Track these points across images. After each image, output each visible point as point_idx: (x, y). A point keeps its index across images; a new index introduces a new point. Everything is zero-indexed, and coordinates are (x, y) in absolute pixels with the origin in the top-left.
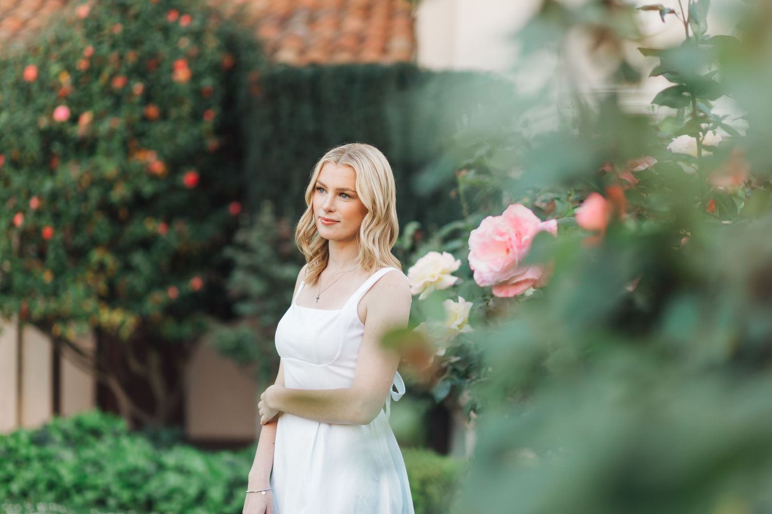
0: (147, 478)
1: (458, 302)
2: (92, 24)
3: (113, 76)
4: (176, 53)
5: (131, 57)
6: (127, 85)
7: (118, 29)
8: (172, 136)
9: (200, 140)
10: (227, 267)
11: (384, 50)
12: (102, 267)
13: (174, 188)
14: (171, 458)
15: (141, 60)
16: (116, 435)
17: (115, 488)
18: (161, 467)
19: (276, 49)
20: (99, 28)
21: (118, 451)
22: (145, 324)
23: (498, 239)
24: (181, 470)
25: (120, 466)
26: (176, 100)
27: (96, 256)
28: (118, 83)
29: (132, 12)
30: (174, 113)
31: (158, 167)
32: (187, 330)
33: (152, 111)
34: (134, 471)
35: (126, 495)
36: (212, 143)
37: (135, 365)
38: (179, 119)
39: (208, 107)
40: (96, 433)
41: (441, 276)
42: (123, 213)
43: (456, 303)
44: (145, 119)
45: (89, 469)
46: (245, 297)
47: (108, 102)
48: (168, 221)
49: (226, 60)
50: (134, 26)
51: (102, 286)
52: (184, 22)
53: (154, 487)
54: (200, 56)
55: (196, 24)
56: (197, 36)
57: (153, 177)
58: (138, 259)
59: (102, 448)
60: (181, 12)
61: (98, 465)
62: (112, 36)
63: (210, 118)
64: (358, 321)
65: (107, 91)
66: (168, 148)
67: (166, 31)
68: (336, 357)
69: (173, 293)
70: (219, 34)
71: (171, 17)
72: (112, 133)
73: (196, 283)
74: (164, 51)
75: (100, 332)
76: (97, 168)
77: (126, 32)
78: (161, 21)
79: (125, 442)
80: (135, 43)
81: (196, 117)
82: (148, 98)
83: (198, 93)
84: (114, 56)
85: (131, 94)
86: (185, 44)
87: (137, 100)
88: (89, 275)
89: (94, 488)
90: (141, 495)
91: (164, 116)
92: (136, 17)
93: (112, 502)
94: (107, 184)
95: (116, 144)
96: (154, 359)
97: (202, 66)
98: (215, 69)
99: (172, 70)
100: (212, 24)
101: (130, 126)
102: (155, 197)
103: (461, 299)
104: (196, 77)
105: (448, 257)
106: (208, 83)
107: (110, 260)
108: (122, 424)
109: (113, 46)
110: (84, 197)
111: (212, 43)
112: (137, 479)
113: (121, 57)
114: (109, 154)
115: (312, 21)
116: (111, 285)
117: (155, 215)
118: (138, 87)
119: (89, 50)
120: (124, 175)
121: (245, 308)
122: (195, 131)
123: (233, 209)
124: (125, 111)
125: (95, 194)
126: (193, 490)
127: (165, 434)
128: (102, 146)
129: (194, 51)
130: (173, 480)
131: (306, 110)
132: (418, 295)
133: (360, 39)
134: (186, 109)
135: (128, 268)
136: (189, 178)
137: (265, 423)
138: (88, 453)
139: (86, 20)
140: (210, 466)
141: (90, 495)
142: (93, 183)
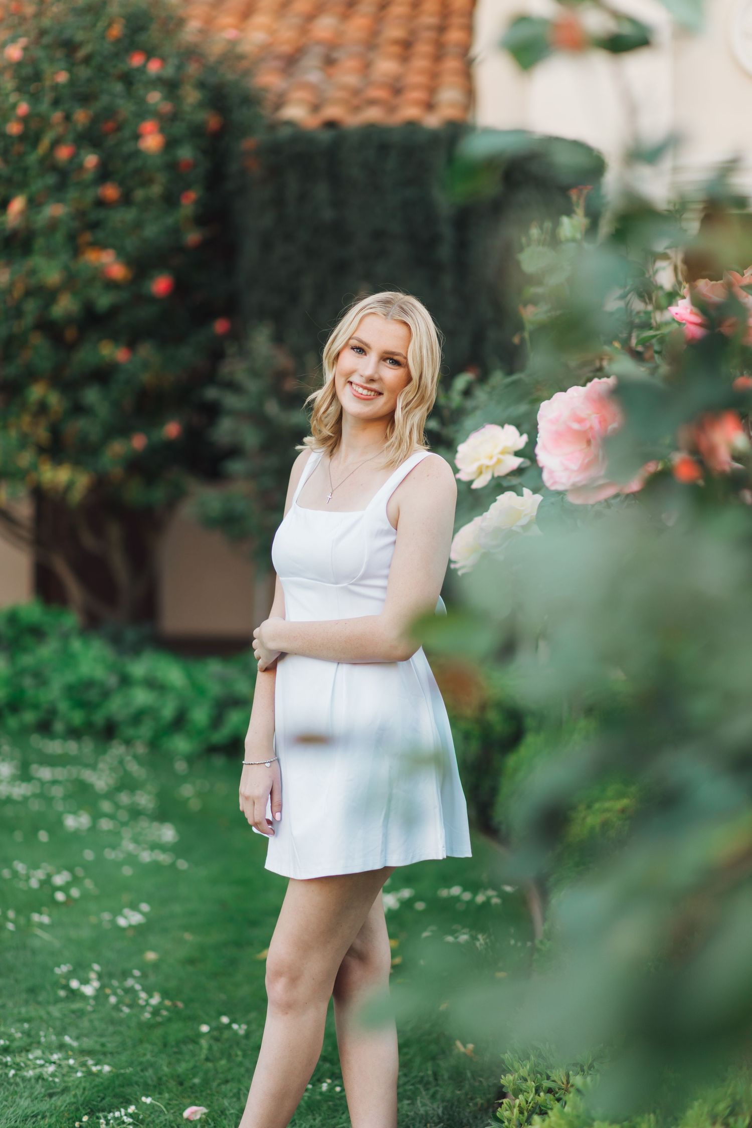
0: (106, 694)
1: (522, 495)
2: (27, 71)
3: (56, 143)
4: (143, 113)
5: (81, 116)
6: (74, 156)
7: (62, 78)
8: (138, 225)
9: (176, 231)
10: (213, 411)
11: (430, 106)
12: (42, 408)
13: (142, 299)
14: (139, 668)
15: (95, 120)
16: (65, 637)
17: (63, 706)
18: (125, 681)
19: (280, 104)
20: (37, 76)
21: (67, 658)
22: (100, 484)
23: (576, 426)
24: (153, 684)
25: (70, 677)
26: (143, 177)
27: (37, 392)
28: (63, 153)
29: (81, 53)
30: (139, 194)
31: (118, 271)
32: (158, 494)
33: (111, 192)
34: (89, 684)
35: (77, 718)
36: (193, 237)
37: (88, 541)
38: (148, 202)
39: (188, 187)
40: (37, 633)
41: (501, 457)
42: (70, 334)
43: (520, 497)
44: (101, 203)
45: (28, 682)
46: (234, 451)
47: (51, 180)
48: (132, 345)
49: (212, 121)
50: (84, 72)
51: (42, 434)
52: (154, 68)
53: (116, 707)
54: (174, 117)
55: (169, 72)
56: (171, 87)
57: (111, 285)
58: (92, 396)
59: (46, 651)
60: (150, 53)
61: (40, 678)
62: (55, 87)
63: (190, 201)
64: (387, 526)
65: (48, 165)
66: (131, 243)
67: (128, 79)
68: (360, 574)
69: (139, 442)
70: (201, 85)
71: (137, 61)
72: (53, 225)
73: (172, 429)
74: (126, 108)
75: (39, 494)
76: (33, 272)
77: (72, 82)
78: (122, 67)
79: (76, 645)
80: (85, 99)
81: (170, 200)
82: (104, 174)
83: (173, 167)
84: (57, 116)
85: (81, 167)
86: (155, 97)
87: (88, 176)
88: (26, 419)
89: (36, 706)
90: (99, 718)
91: (126, 200)
92: (87, 60)
93: (59, 727)
94: (49, 295)
95: (59, 237)
96: (115, 532)
97: (179, 128)
98: (197, 132)
99: (137, 136)
100: (192, 69)
101: (80, 214)
102: (114, 311)
103: (526, 491)
104: (171, 144)
105: (511, 430)
106: (186, 153)
107: (54, 400)
108: (71, 620)
109: (56, 103)
110: (18, 313)
111: (191, 96)
112: (93, 695)
113: (68, 118)
114: (50, 254)
115: (329, 62)
116: (55, 432)
117: (115, 337)
118: (91, 160)
119: (23, 108)
120: (71, 281)
121: (236, 467)
122: (170, 221)
123: (220, 326)
124: (72, 194)
125: (31, 307)
126: (168, 711)
127: (131, 635)
128: (40, 243)
129: (166, 107)
130: (141, 697)
131: (322, 191)
132: (471, 482)
133: (397, 89)
134: (156, 190)
135: (78, 409)
136: (160, 284)
137: (264, 669)
138: (27, 660)
139: (19, 64)
140: (190, 677)
141: (29, 717)
142: (29, 293)
